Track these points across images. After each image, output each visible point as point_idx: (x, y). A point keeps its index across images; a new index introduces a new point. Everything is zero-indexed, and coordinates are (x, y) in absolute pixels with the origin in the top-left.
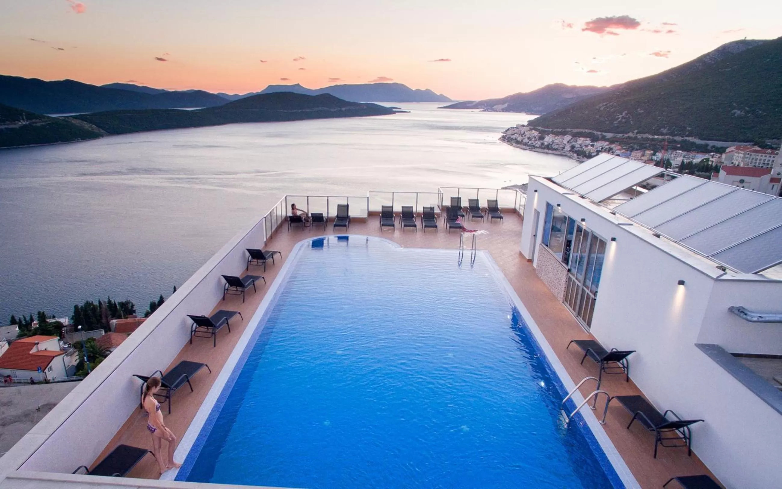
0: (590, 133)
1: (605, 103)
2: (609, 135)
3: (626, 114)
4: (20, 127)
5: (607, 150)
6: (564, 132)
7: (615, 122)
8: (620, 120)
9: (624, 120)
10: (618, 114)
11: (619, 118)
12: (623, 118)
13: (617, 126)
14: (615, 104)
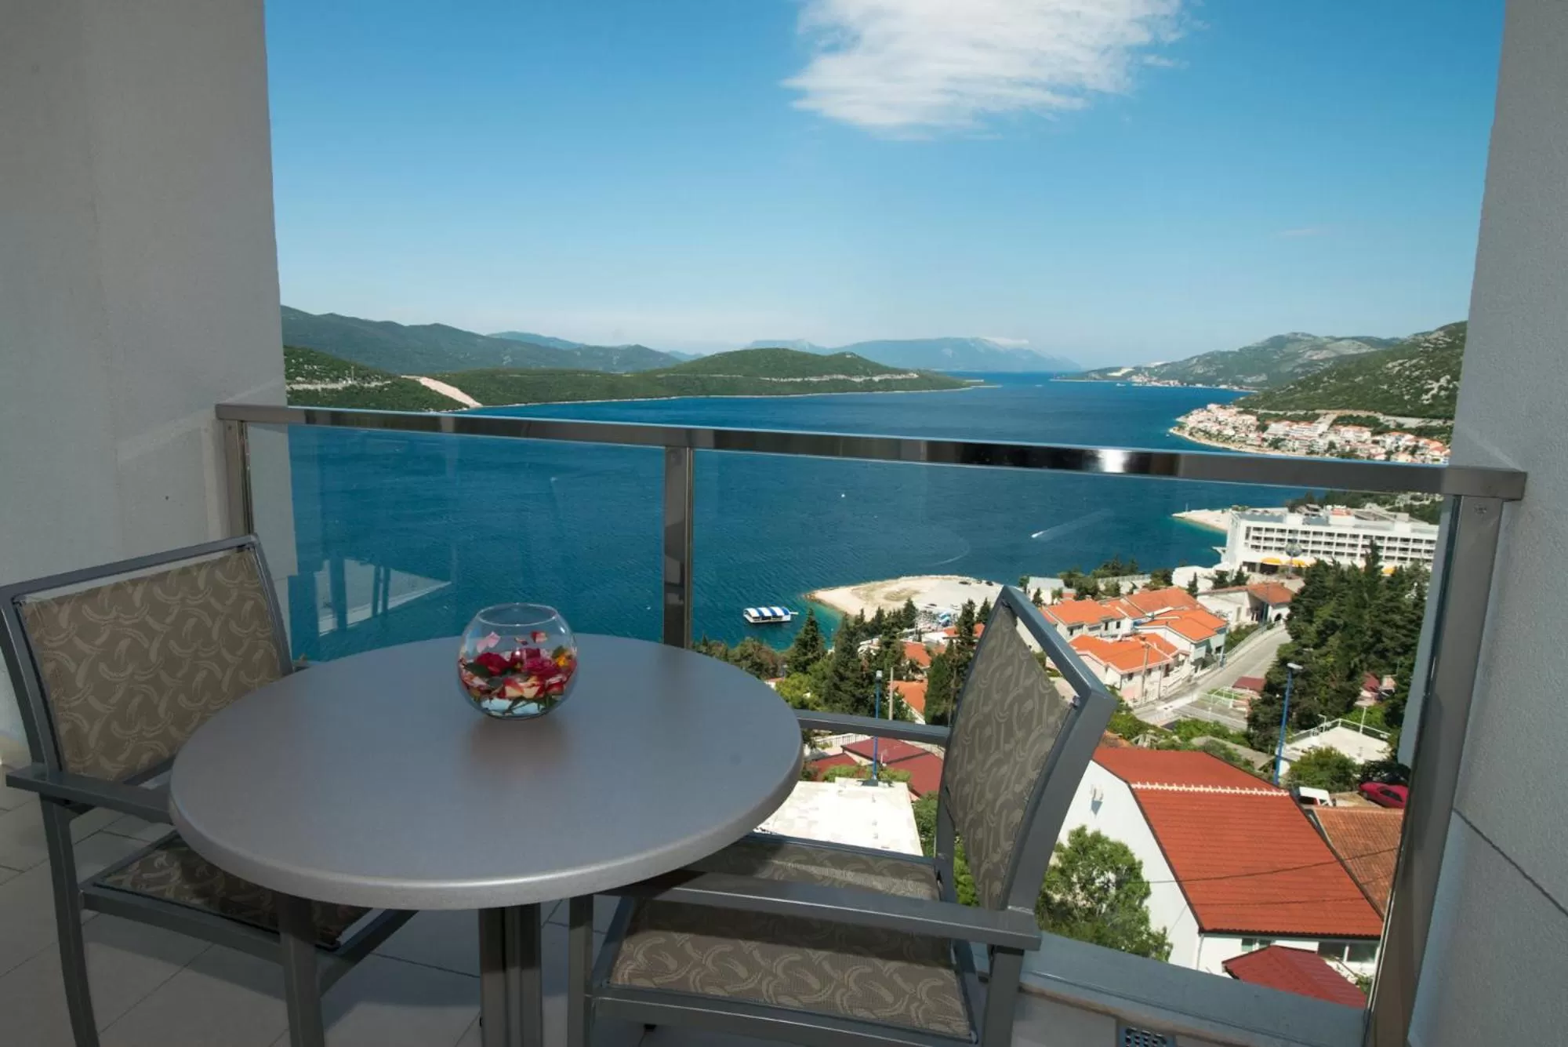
0: (1368, 417)
1: (1400, 361)
2: (1412, 422)
3: (1449, 382)
4: (343, 388)
5: (1410, 449)
6: (1311, 416)
7: (1425, 397)
8: (1434, 392)
9: (1443, 393)
10: (1430, 382)
11: (1432, 389)
12: (1441, 388)
13: (1429, 405)
14: (1422, 362)
